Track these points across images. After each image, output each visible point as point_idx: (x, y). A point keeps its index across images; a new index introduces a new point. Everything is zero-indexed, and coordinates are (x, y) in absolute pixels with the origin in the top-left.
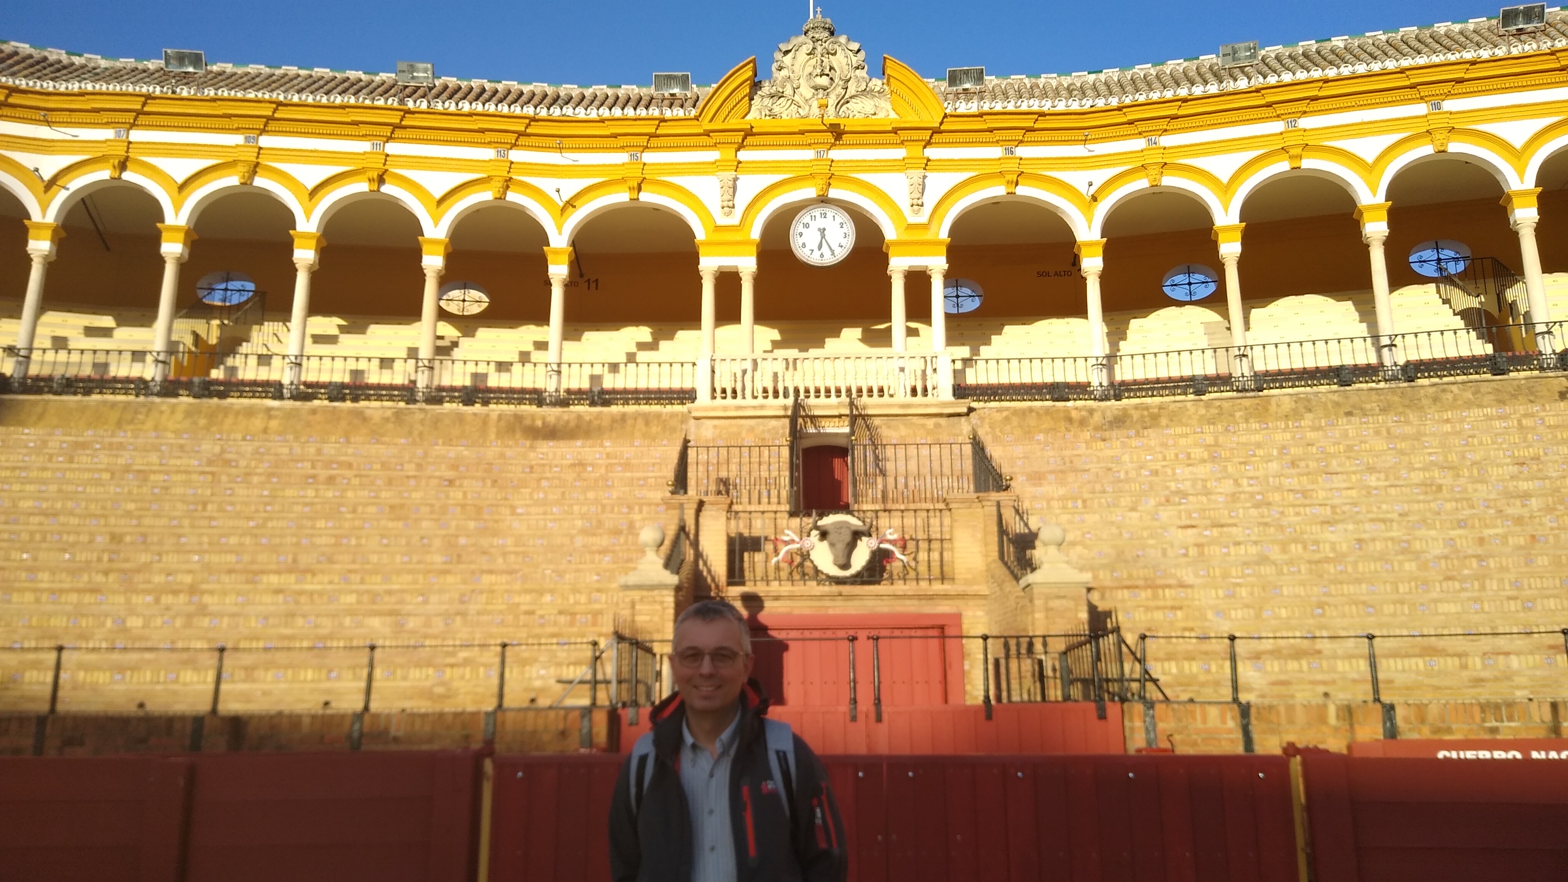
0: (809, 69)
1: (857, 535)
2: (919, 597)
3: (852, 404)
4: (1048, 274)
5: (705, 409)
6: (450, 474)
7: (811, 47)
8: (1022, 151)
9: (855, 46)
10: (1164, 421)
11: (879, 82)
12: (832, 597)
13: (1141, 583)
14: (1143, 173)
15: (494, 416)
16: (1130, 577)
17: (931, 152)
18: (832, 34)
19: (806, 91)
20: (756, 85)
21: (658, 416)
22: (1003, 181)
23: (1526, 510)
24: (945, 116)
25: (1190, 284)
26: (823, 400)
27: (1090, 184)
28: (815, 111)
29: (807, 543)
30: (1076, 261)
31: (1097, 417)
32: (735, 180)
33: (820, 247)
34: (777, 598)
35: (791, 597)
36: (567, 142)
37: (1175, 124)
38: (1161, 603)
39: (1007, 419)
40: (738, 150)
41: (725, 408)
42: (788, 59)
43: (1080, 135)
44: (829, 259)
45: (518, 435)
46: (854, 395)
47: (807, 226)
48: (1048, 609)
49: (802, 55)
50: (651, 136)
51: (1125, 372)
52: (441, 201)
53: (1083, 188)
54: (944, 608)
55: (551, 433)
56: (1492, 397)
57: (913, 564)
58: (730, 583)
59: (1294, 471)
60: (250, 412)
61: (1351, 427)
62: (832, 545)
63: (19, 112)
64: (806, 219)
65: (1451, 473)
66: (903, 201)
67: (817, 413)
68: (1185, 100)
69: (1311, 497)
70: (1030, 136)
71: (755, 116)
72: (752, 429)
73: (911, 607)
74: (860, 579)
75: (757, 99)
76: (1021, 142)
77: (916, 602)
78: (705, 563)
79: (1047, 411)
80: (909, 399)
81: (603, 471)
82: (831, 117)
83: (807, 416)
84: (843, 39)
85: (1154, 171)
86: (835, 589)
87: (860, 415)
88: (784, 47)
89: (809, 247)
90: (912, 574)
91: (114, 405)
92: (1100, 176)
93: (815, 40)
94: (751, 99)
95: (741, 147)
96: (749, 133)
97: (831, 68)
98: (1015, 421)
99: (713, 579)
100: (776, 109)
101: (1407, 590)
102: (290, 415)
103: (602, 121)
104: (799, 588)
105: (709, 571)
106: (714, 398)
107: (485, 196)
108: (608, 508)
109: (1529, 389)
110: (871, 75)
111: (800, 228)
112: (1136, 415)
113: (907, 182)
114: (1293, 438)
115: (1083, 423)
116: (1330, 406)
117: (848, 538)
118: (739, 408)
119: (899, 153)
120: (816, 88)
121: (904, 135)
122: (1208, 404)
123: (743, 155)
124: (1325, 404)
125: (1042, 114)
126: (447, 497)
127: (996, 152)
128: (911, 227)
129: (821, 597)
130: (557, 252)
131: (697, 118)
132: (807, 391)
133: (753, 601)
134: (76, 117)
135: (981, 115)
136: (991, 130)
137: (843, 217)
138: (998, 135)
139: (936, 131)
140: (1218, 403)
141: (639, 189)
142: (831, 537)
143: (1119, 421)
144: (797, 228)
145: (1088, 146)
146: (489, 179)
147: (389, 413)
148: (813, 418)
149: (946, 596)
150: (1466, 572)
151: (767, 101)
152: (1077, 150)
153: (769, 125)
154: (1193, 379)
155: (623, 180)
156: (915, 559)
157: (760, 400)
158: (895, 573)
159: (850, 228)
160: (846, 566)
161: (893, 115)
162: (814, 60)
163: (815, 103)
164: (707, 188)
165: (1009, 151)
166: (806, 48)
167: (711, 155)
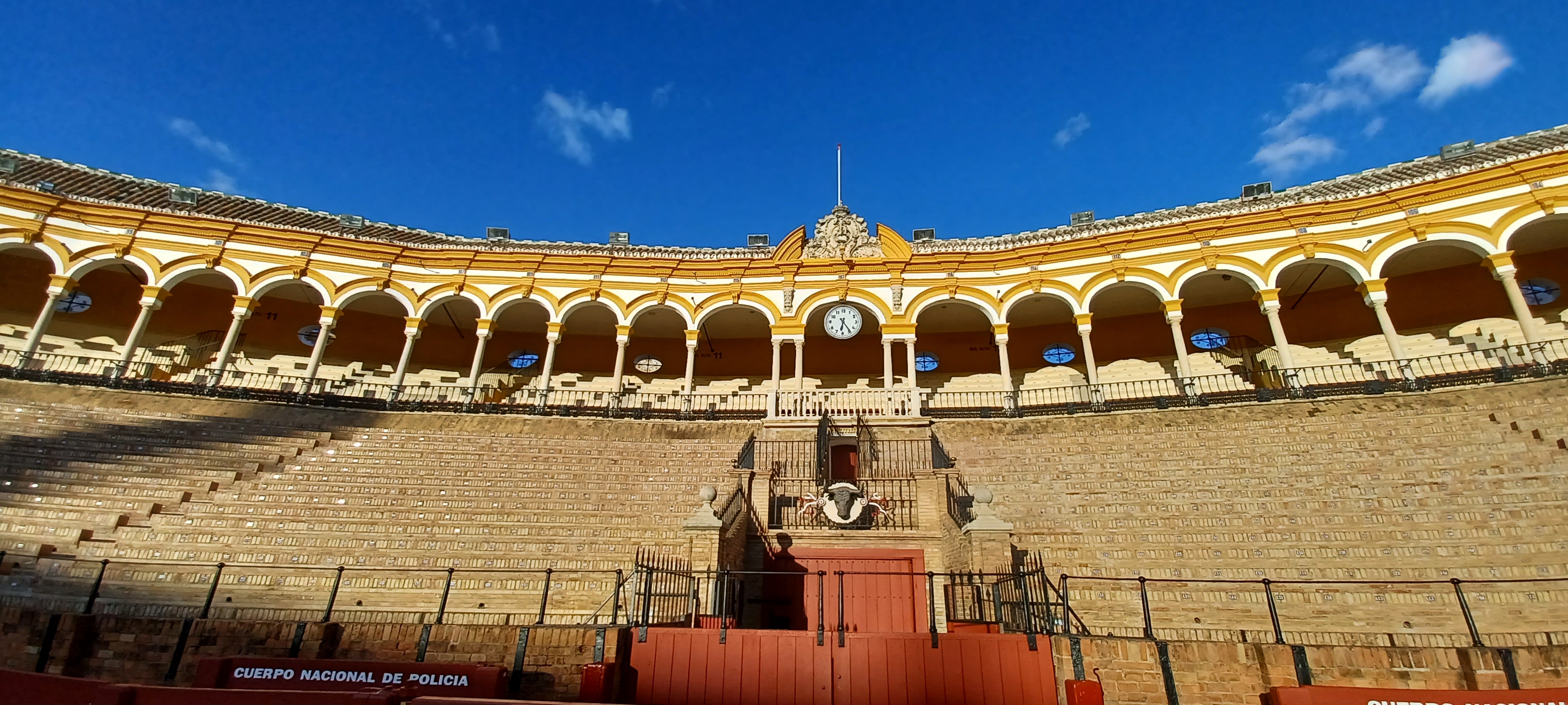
0: (836, 232)
1: (853, 497)
2: (895, 538)
3: (859, 420)
4: (975, 349)
5: (772, 422)
6: (616, 457)
7: (836, 220)
8: (957, 275)
9: (861, 220)
10: (1050, 430)
11: (875, 239)
12: (836, 537)
13: (1045, 531)
14: (1029, 286)
15: (650, 425)
16: (1038, 527)
17: (905, 276)
18: (848, 213)
19: (833, 244)
20: (805, 242)
21: (745, 425)
22: (948, 291)
23: (1310, 484)
24: (913, 255)
25: (1059, 354)
26: (842, 417)
27: (999, 292)
28: (839, 253)
29: (821, 501)
30: (992, 336)
31: (1009, 427)
32: (793, 291)
33: (842, 329)
34: (800, 538)
35: (810, 537)
36: (699, 273)
37: (1047, 258)
38: (1061, 546)
39: (953, 427)
40: (794, 276)
41: (784, 422)
42: (823, 228)
43: (991, 265)
44: (847, 335)
45: (663, 436)
46: (861, 414)
47: (834, 317)
48: (982, 549)
49: (831, 225)
50: (746, 268)
51: (1025, 400)
52: (629, 306)
53: (994, 294)
54: (912, 546)
55: (682, 435)
56: (1262, 415)
57: (891, 516)
58: (770, 528)
59: (1139, 459)
60: (514, 422)
61: (1173, 432)
62: (836, 503)
63: (408, 260)
64: (834, 313)
65: (1249, 460)
66: (890, 303)
67: (839, 424)
68: (1051, 244)
69: (1155, 476)
70: (962, 266)
71: (805, 257)
72: (800, 433)
73: (889, 545)
74: (855, 526)
75: (806, 248)
76: (957, 269)
77: (893, 542)
78: (755, 514)
79: (978, 424)
80: (894, 416)
81: (707, 456)
82: (847, 257)
83: (833, 426)
84: (854, 216)
85: (1036, 285)
86: (839, 532)
87: (864, 426)
88: (821, 221)
89: (835, 329)
90: (891, 523)
91: (440, 417)
92: (1004, 288)
93: (838, 217)
94: (803, 248)
95: (796, 274)
96: (801, 266)
97: (848, 231)
98: (959, 429)
99: (760, 524)
100: (817, 254)
101: (1241, 539)
102: (536, 423)
103: (719, 261)
104: (817, 531)
105: (757, 519)
106: (777, 415)
107: (653, 302)
108: (704, 479)
109: (1288, 410)
110: (870, 235)
111: (830, 318)
112: (1032, 426)
113: (891, 292)
114: (1135, 439)
115: (1000, 431)
116: (1155, 421)
117: (847, 498)
118: (792, 421)
119: (887, 276)
120: (839, 242)
121: (889, 266)
122: (1077, 420)
123: (797, 278)
124: (1152, 419)
125: (969, 254)
126: (611, 470)
127: (943, 275)
128: (894, 317)
129: (830, 537)
130: (691, 333)
131: (771, 258)
132: (833, 412)
133: (785, 540)
134: (439, 263)
135: (933, 254)
136: (939, 263)
137: (855, 312)
138: (944, 266)
139: (908, 264)
140: (1083, 419)
141: (739, 298)
142: (836, 497)
143: (1022, 430)
144: (828, 318)
145: (998, 272)
146: (656, 293)
147: (591, 423)
148: (837, 428)
149: (913, 538)
150: (1280, 527)
151: (811, 249)
152: (991, 274)
153: (813, 261)
154: (1066, 404)
155: (730, 293)
156: (893, 513)
157: (805, 417)
158: (880, 522)
159: (859, 318)
160: (846, 517)
161: (883, 256)
162: (838, 228)
163: (838, 251)
164: (777, 296)
165: (950, 274)
166: (833, 221)
167: (779, 278)
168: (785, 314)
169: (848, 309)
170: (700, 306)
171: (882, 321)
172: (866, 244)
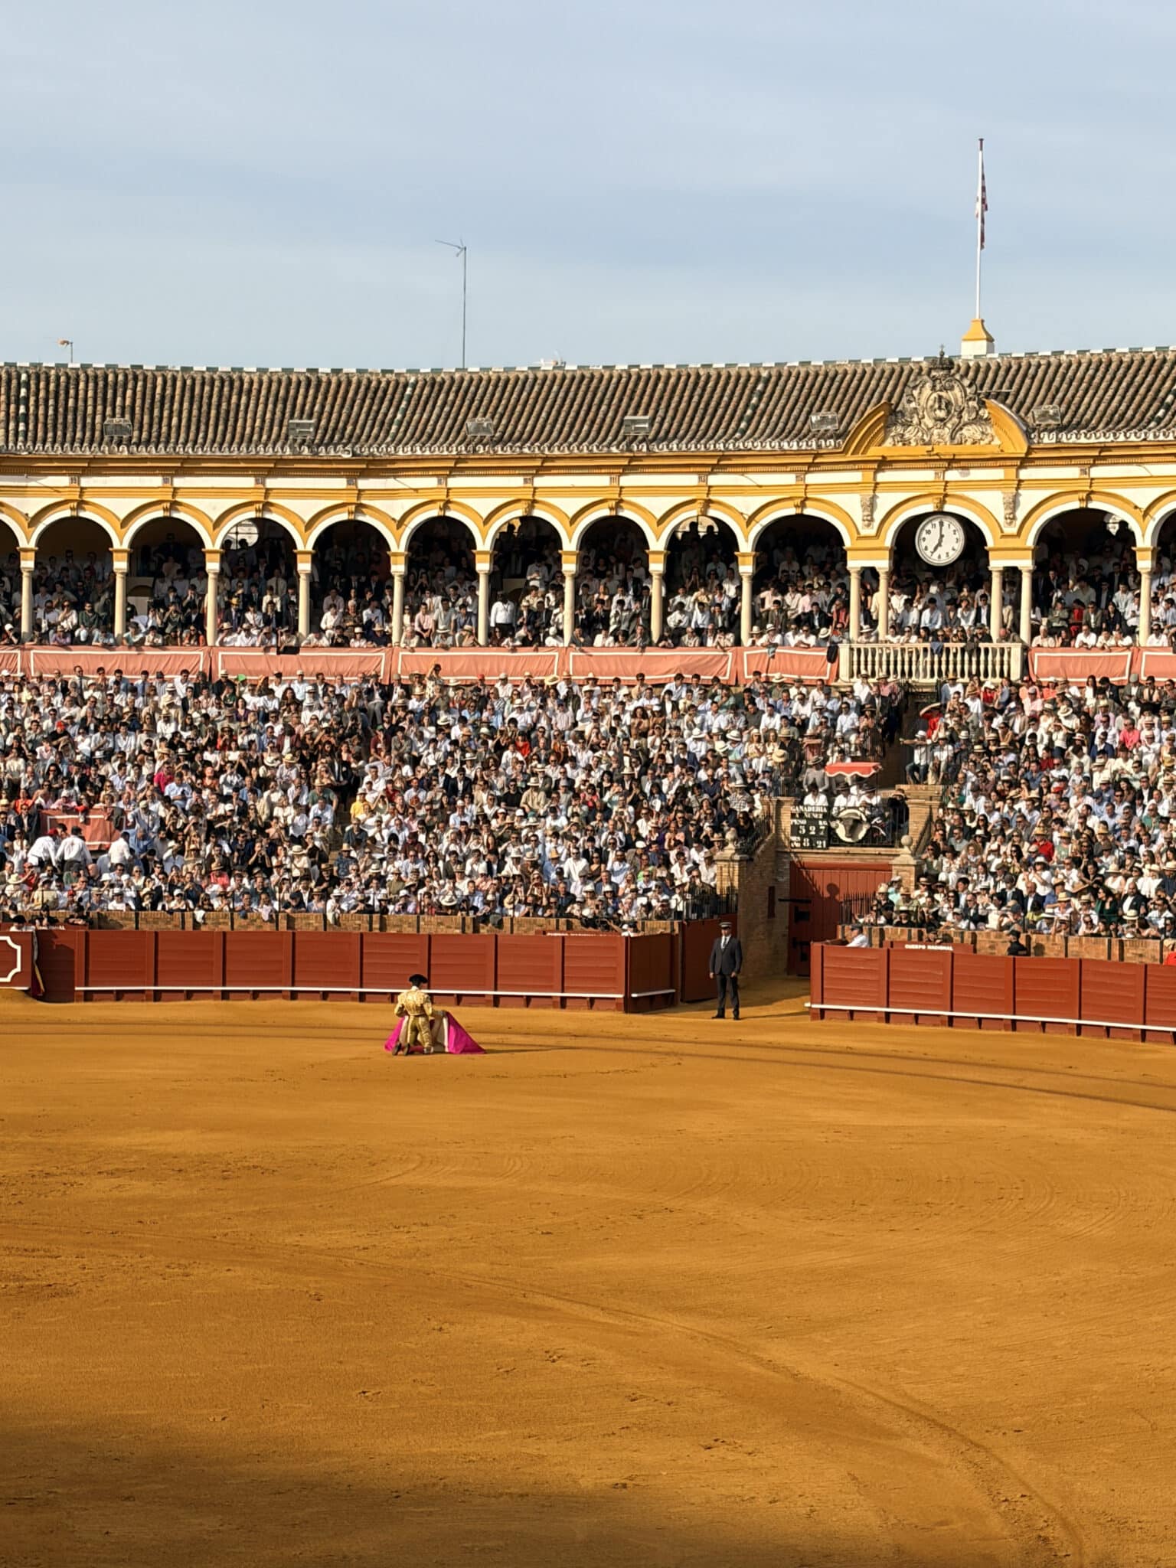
0: (930, 403)
8: (1095, 472)
12: (845, 853)
17: (1022, 475)
19: (929, 421)
22: (1077, 497)
24: (1029, 449)
27: (1144, 501)
28: (936, 436)
32: (874, 496)
33: (938, 550)
40: (876, 474)
42: (916, 393)
43: (1138, 460)
44: (946, 560)
47: (928, 532)
49: (926, 390)
50: (811, 464)
52: (660, 520)
64: (929, 527)
66: (1000, 515)
70: (1099, 462)
75: (891, 428)
76: (1092, 466)
80: (990, 679)
82: (947, 444)
89: (930, 550)
92: (1151, 494)
93: (934, 379)
94: (887, 429)
95: (878, 472)
96: (883, 461)
97: (948, 403)
100: (907, 436)
103: (774, 453)
106: (852, 676)
107: (693, 513)
111: (924, 534)
113: (1002, 496)
117: (851, 823)
119: (999, 473)
120: (937, 421)
121: (1000, 462)
123: (880, 478)
125: (1105, 446)
127: (1075, 473)
128: (1005, 534)
130: (744, 555)
131: (843, 450)
132: (918, 671)
135: (1057, 448)
136: (1069, 457)
137: (956, 525)
138: (1075, 462)
139: (1025, 459)
141: (803, 505)
144: (920, 534)
145: (1148, 467)
146: (693, 501)
151: (900, 430)
152: (1139, 471)
153: (898, 453)
155: (793, 497)
159: (960, 535)
162: (935, 395)
163: (936, 432)
164: (852, 504)
165: (1084, 472)
166: (929, 385)
167: (856, 476)
168: (864, 532)
169: (947, 521)
170: (754, 516)
171: (990, 540)
172: (973, 422)
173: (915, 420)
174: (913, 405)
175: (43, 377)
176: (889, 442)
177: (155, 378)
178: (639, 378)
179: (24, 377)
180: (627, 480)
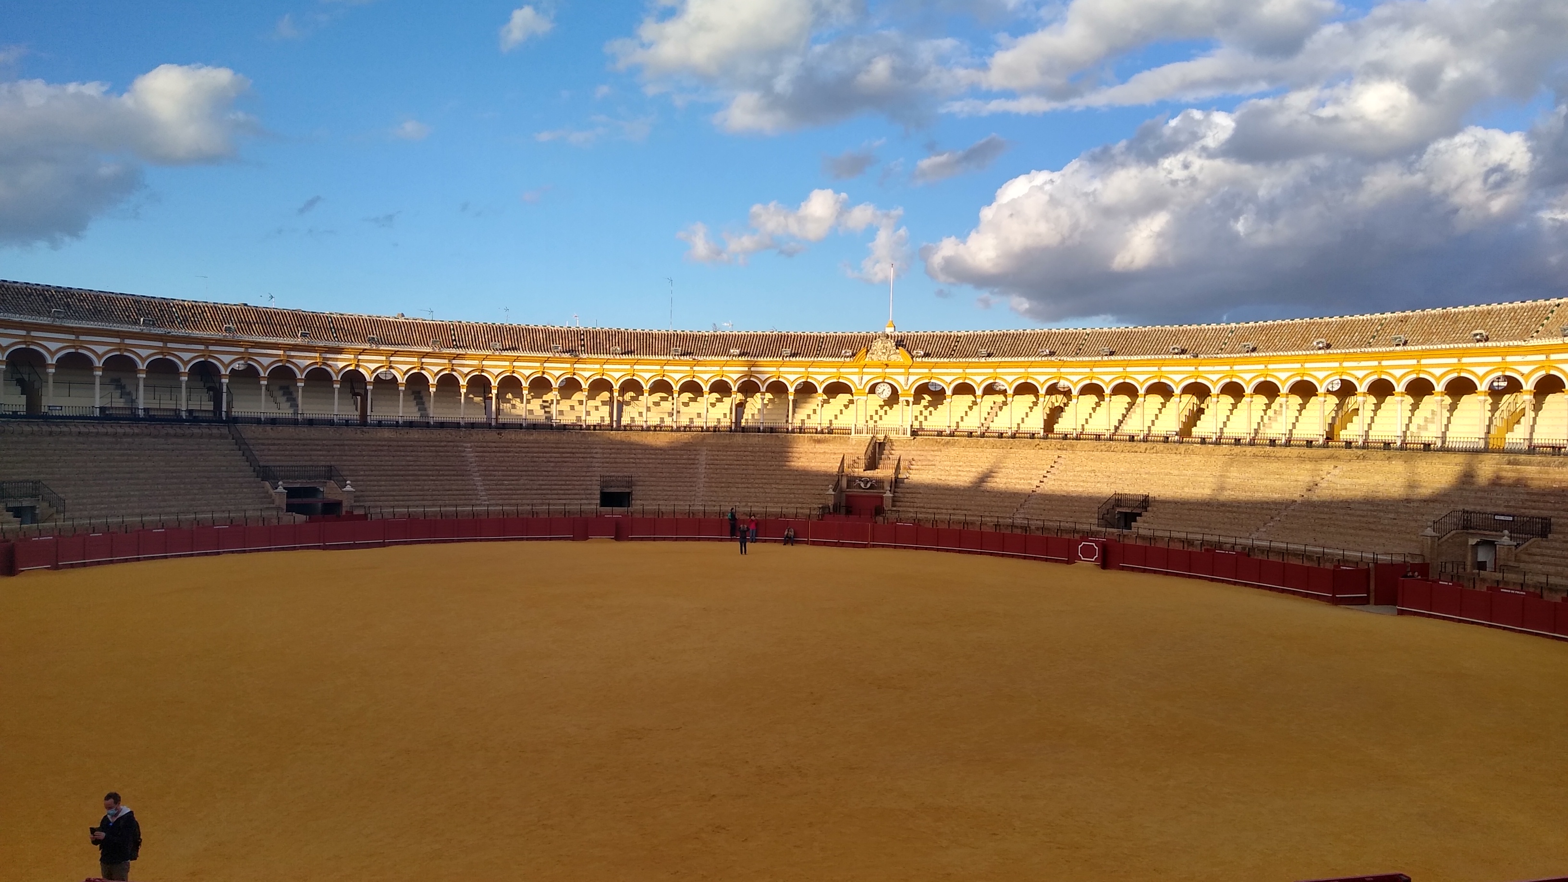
0: (881, 347)
1: (868, 481)
5: (854, 437)
8: (933, 372)
17: (910, 371)
19: (880, 353)
21: (843, 437)
22: (928, 379)
24: (914, 362)
26: (880, 435)
28: (882, 358)
32: (863, 376)
33: (883, 393)
36: (823, 367)
40: (863, 369)
41: (859, 437)
42: (876, 344)
43: (947, 367)
44: (885, 397)
45: (812, 442)
46: (888, 432)
52: (793, 380)
53: (947, 381)
60: (754, 436)
64: (880, 386)
66: (903, 383)
68: (970, 362)
70: (935, 368)
71: (867, 362)
72: (864, 441)
75: (868, 355)
80: (900, 436)
82: (885, 362)
85: (963, 379)
89: (880, 393)
92: (952, 378)
93: (882, 340)
96: (865, 366)
97: (887, 347)
98: (925, 441)
100: (871, 361)
102: (763, 437)
103: (830, 362)
106: (856, 433)
107: (803, 379)
111: (878, 388)
113: (904, 378)
115: (939, 443)
119: (901, 371)
120: (883, 353)
121: (903, 366)
125: (937, 362)
127: (927, 371)
128: (904, 390)
130: (820, 394)
131: (852, 363)
135: (923, 363)
136: (925, 365)
137: (889, 386)
139: (911, 366)
141: (839, 378)
145: (950, 370)
147: (784, 436)
151: (871, 355)
152: (947, 371)
153: (870, 364)
155: (835, 376)
157: (866, 434)
159: (890, 389)
161: (902, 360)
162: (883, 345)
163: (882, 356)
164: (855, 379)
165: (930, 370)
166: (880, 342)
167: (857, 370)
168: (859, 387)
169: (886, 384)
170: (823, 382)
171: (900, 392)
172: (894, 354)
173: (876, 353)
174: (875, 348)
175: (588, 332)
176: (867, 359)
177: (624, 333)
178: (782, 336)
179: (582, 332)
180: (781, 369)
